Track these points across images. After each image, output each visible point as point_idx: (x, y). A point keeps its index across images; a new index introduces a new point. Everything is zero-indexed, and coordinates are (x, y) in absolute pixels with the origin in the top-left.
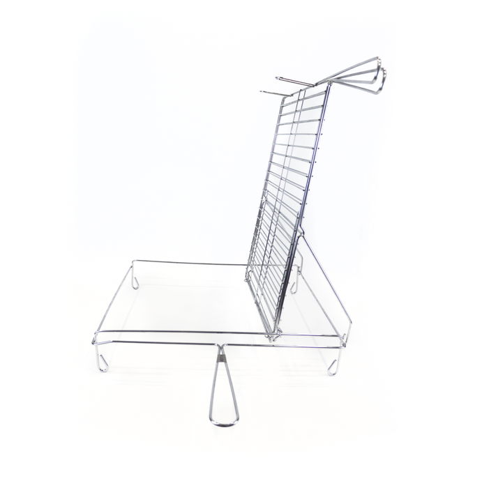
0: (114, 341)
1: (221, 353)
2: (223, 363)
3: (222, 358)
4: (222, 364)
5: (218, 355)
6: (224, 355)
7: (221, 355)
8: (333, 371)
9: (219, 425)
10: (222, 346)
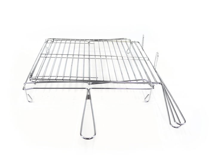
0: (34, 88)
1: (89, 94)
2: (90, 100)
3: (89, 97)
4: (88, 101)
5: (87, 95)
6: (90, 95)
7: (88, 95)
8: (147, 100)
9: (85, 139)
10: (89, 89)
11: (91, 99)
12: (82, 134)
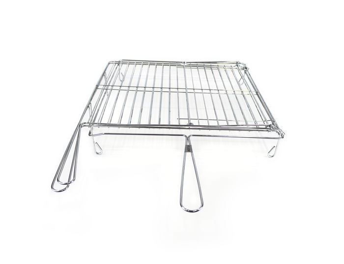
0: (105, 134)
1: (188, 144)
3: (188, 149)
4: (189, 154)
5: (186, 146)
6: (191, 146)
7: (188, 146)
8: (272, 154)
9: (187, 211)
10: (189, 137)
11: (192, 152)
12: (183, 204)
